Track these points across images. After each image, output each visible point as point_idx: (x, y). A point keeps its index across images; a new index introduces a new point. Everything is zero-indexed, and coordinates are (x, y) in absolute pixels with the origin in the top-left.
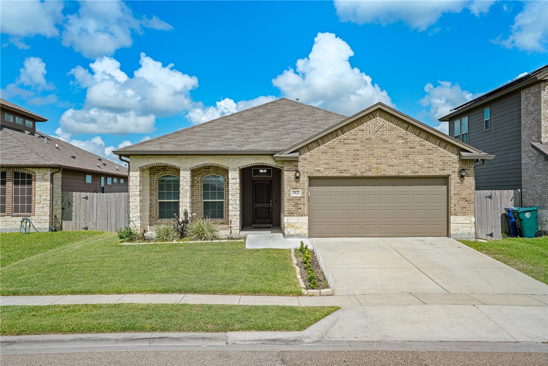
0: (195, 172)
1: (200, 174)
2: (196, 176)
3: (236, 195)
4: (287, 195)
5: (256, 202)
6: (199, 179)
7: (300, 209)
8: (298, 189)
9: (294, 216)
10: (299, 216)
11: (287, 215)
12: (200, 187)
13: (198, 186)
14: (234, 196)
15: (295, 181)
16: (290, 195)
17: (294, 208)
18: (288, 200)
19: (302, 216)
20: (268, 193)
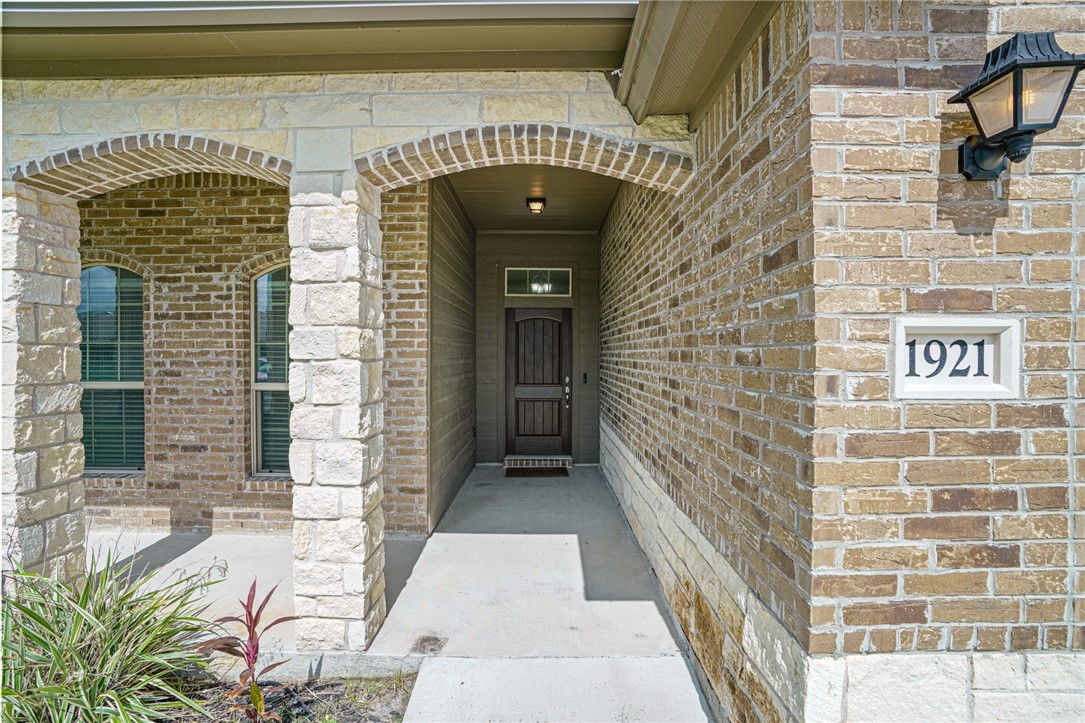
0: (215, 249)
1: (238, 260)
2: (218, 269)
3: (339, 364)
4: (850, 383)
5: (518, 383)
6: (233, 282)
7: (1007, 557)
8: (980, 303)
9: (928, 645)
10: (990, 644)
11: (841, 631)
12: (234, 321)
13: (228, 316)
14: (322, 371)
15: (946, 210)
16: (878, 389)
17: (926, 545)
18: (854, 447)
19: (1024, 641)
20: (556, 351)
